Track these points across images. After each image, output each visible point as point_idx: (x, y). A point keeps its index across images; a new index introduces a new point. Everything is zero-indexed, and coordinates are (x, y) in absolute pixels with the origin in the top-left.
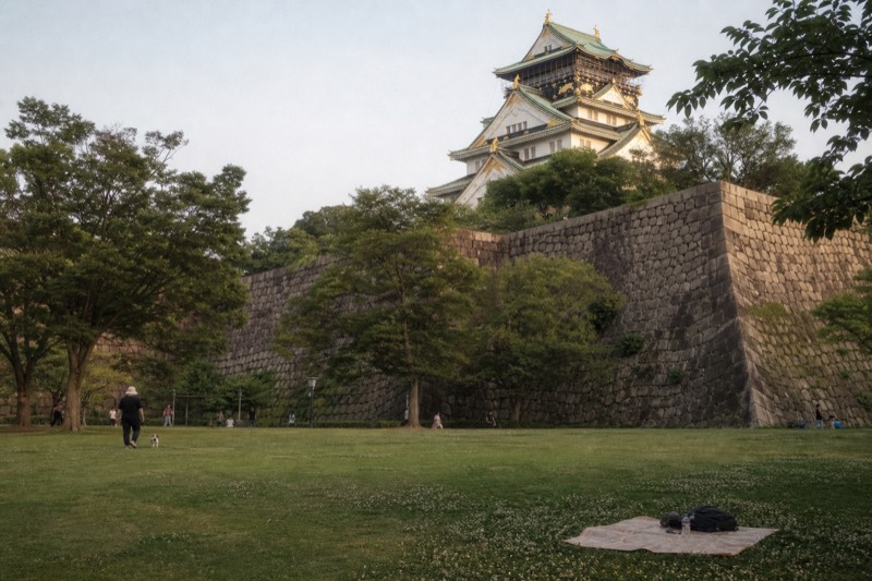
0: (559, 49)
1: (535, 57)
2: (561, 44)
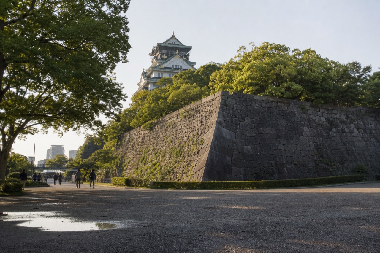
0: (178, 45)
1: (169, 44)
2: (179, 43)
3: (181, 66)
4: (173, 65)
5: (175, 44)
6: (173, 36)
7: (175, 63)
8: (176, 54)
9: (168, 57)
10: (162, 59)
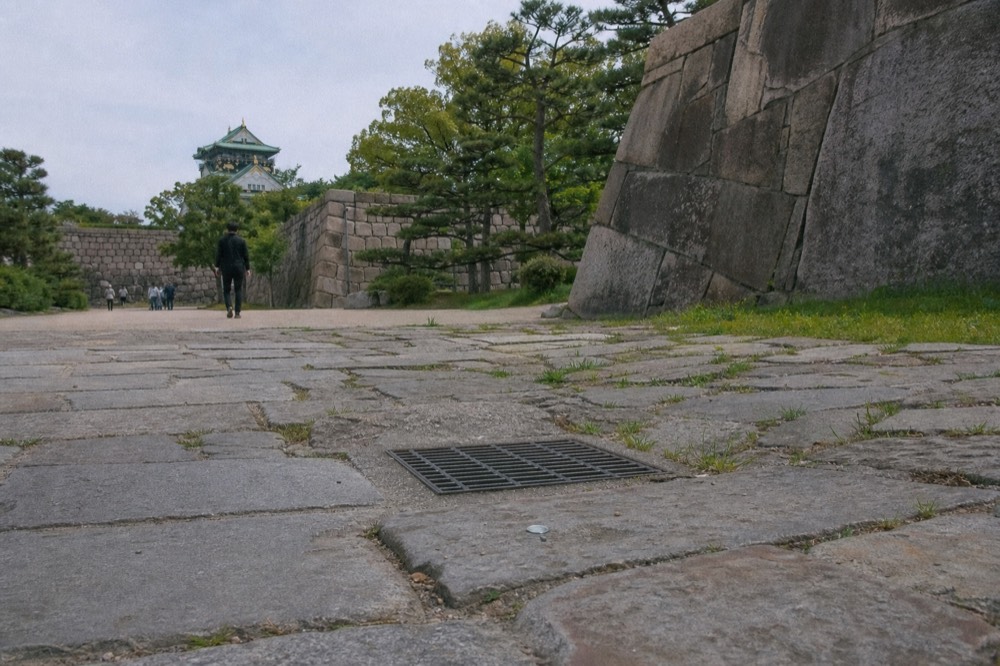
0: (253, 144)
1: (234, 142)
2: (255, 141)
3: (263, 186)
4: (249, 185)
5: (248, 143)
6: (242, 128)
7: (252, 181)
8: (253, 164)
9: (236, 167)
10: (225, 171)
